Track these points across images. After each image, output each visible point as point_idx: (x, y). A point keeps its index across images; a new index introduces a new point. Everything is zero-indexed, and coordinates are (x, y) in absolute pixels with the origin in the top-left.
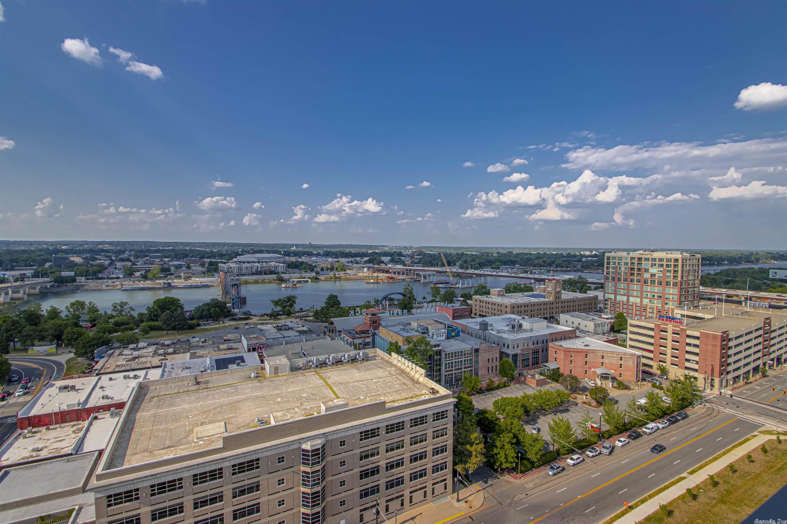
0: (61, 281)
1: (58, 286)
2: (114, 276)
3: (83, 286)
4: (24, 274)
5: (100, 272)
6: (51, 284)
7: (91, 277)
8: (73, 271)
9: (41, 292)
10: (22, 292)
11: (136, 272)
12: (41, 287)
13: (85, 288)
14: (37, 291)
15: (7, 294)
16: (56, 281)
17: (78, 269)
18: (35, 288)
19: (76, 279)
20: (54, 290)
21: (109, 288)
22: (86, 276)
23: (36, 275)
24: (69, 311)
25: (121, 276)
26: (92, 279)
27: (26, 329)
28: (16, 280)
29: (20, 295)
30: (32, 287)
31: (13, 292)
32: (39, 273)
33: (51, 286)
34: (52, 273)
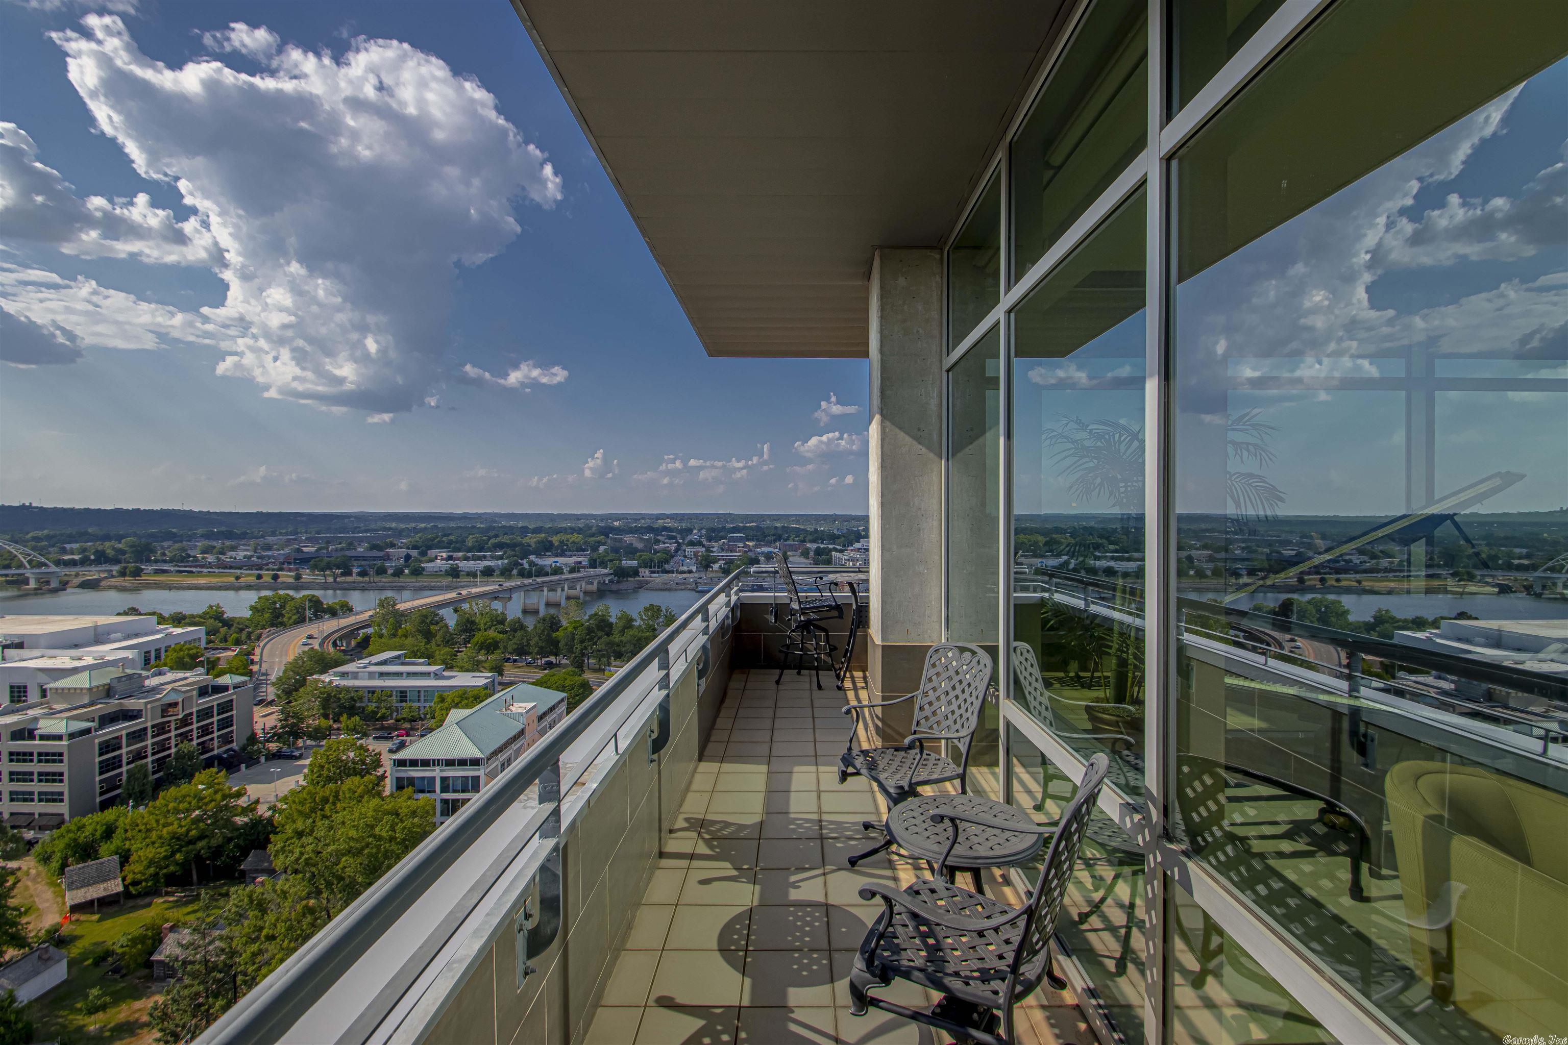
0: (622, 574)
1: (618, 582)
2: (685, 568)
3: (647, 583)
4: (580, 563)
5: (667, 561)
6: (610, 577)
7: (656, 569)
8: (634, 559)
9: (599, 590)
10: (578, 588)
11: (714, 563)
12: (599, 582)
13: (649, 586)
14: (594, 588)
15: (563, 590)
16: (615, 573)
17: (641, 556)
18: (592, 583)
19: (638, 572)
20: (614, 587)
21: (680, 587)
22: (650, 567)
23: (593, 564)
24: (642, 619)
25: (694, 569)
26: (658, 572)
27: (603, 640)
28: (573, 570)
29: (577, 592)
30: (589, 580)
31: (570, 588)
32: (595, 561)
33: (610, 581)
34: (611, 561)
